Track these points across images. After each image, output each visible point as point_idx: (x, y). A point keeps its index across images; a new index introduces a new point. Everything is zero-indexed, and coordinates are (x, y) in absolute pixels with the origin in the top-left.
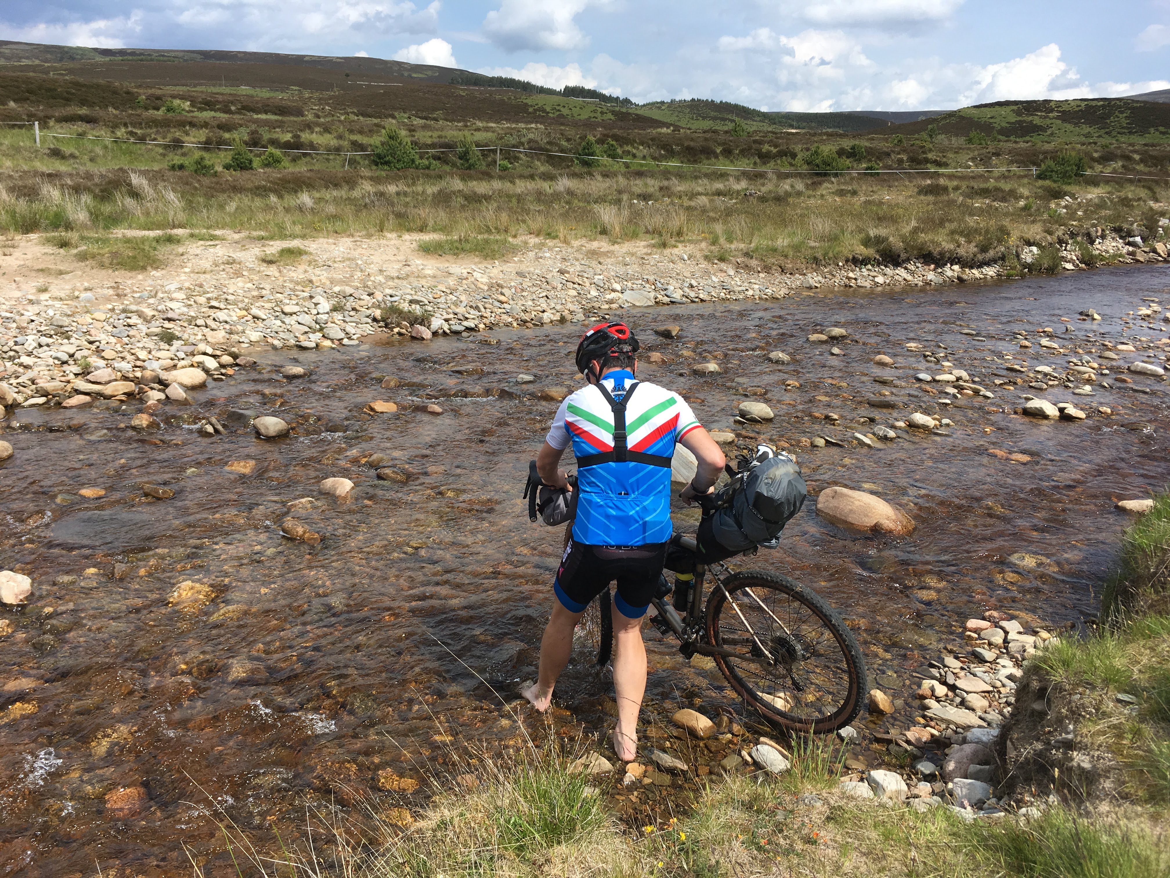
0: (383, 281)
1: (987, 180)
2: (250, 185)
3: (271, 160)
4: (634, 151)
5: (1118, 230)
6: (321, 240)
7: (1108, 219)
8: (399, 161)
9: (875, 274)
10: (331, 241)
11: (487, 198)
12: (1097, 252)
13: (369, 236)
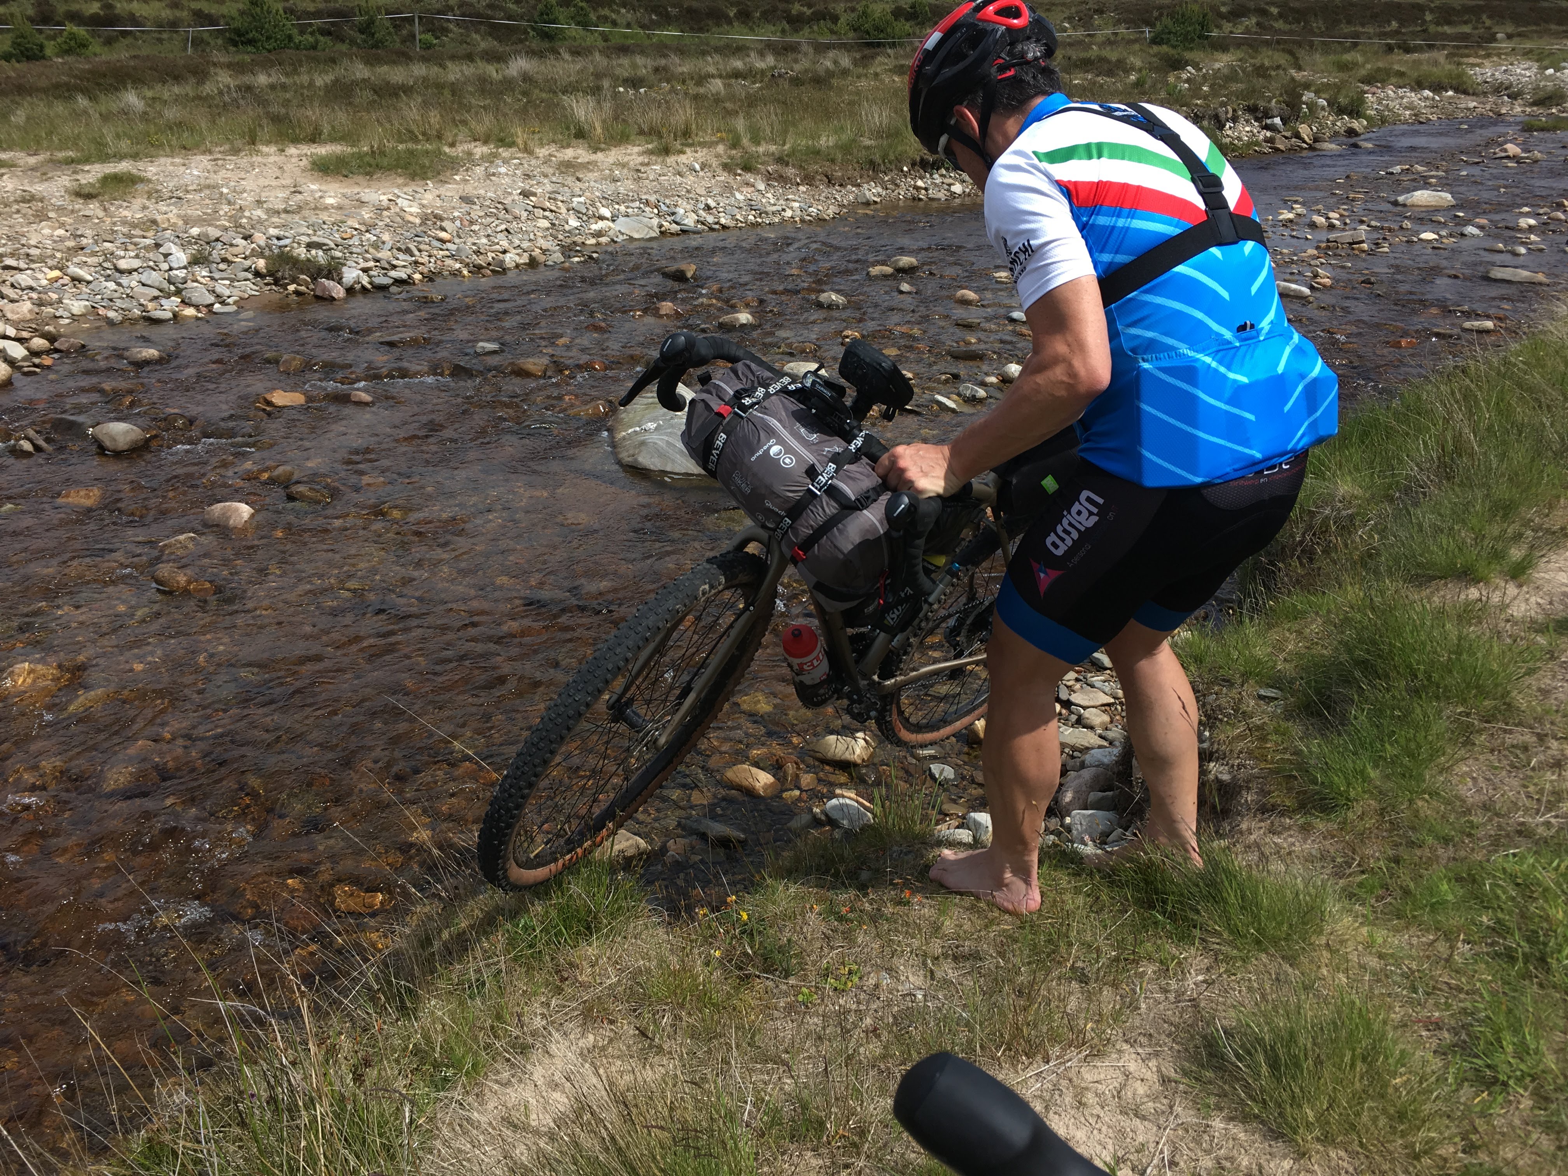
0: (264, 217)
1: (1088, 47)
2: (43, 83)
3: (72, 43)
4: (614, 16)
5: (1252, 110)
6: (163, 160)
7: (1240, 95)
8: (268, 38)
9: (951, 181)
10: (177, 160)
11: (407, 90)
12: (1228, 140)
13: (235, 151)
